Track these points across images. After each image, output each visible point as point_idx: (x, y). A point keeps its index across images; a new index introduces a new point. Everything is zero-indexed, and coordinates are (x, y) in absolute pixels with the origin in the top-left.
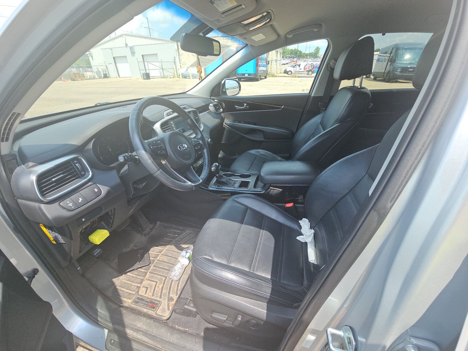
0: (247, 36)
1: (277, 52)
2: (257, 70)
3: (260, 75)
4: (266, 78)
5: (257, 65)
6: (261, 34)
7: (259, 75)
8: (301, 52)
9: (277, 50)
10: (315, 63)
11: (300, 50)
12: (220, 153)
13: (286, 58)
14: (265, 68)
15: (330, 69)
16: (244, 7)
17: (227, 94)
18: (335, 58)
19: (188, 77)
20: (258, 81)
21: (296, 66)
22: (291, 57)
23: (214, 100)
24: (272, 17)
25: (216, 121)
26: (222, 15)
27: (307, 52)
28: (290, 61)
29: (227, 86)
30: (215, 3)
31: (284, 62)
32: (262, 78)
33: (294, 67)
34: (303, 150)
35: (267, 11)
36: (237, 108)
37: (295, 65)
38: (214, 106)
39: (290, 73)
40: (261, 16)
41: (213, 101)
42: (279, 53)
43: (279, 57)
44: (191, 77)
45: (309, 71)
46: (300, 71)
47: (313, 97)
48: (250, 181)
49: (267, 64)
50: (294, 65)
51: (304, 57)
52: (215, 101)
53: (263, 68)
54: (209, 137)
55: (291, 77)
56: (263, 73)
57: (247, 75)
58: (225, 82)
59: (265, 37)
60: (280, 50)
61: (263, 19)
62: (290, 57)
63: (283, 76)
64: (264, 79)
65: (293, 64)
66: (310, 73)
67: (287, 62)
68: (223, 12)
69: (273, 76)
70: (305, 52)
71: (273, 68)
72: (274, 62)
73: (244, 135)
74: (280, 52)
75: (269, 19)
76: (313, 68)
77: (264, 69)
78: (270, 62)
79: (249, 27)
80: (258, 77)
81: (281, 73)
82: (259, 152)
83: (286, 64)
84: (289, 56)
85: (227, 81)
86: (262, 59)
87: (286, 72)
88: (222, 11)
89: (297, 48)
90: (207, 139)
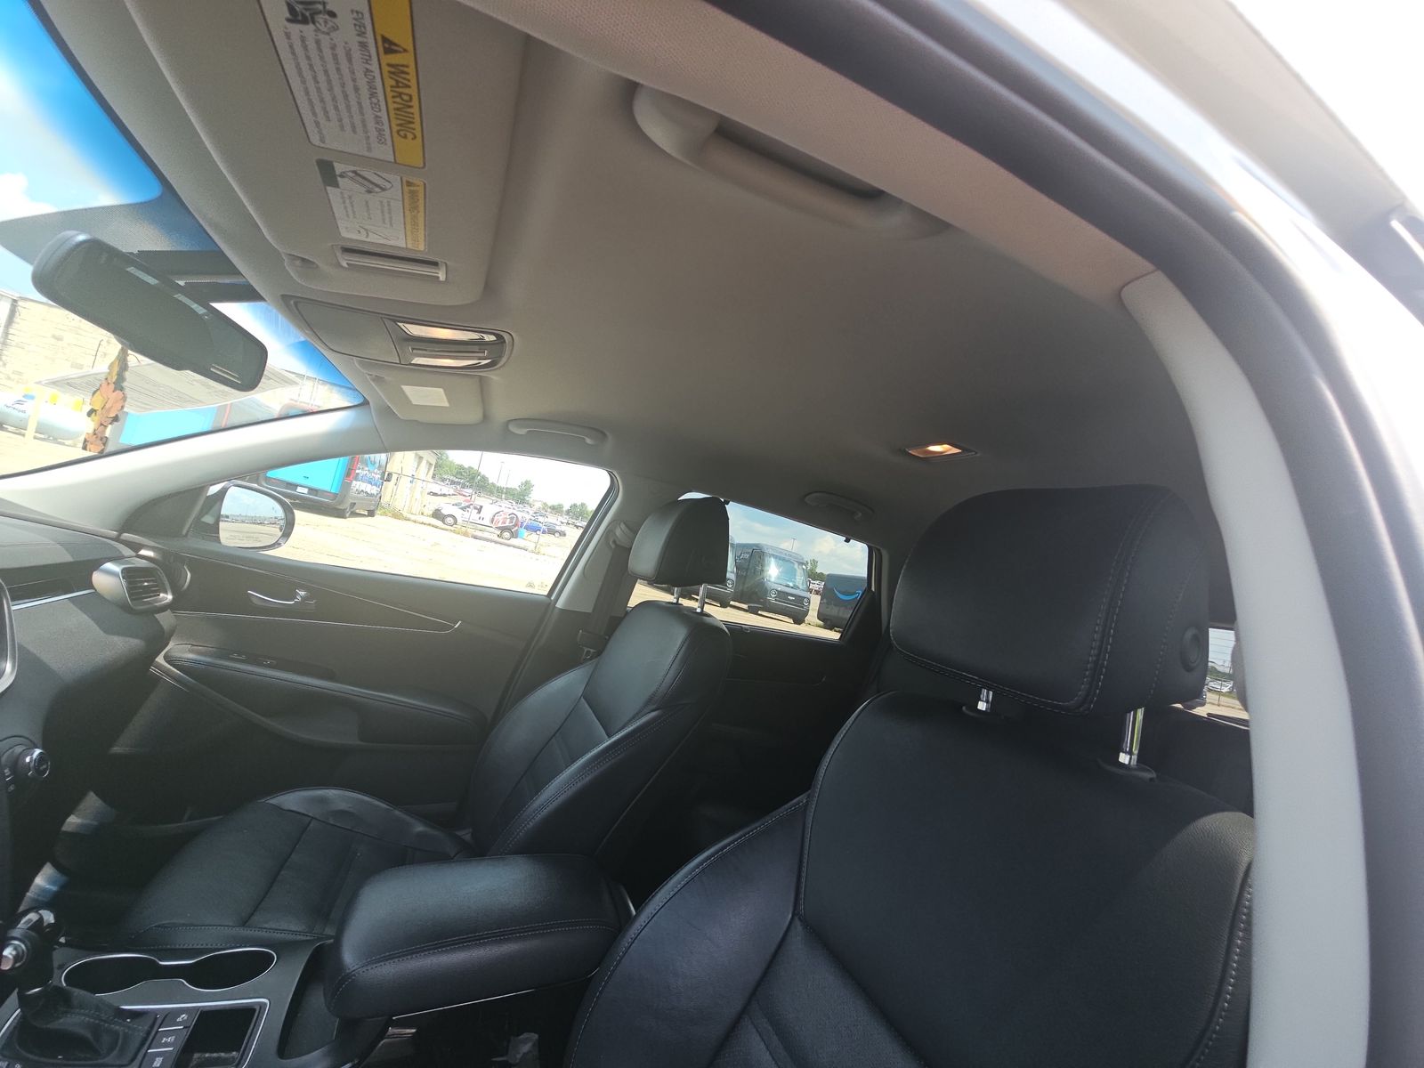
0: (389, 377)
1: (421, 458)
2: (345, 486)
3: (355, 504)
4: (371, 514)
5: (349, 473)
6: (441, 390)
7: (351, 501)
8: (484, 479)
9: (421, 453)
10: (520, 515)
11: (482, 473)
12: (82, 806)
13: (443, 480)
14: (374, 487)
15: (613, 546)
16: (442, 276)
17: (218, 540)
18: (631, 522)
19: (10, 428)
20: (345, 518)
21: (468, 507)
22: (459, 483)
23: (136, 547)
24: (501, 357)
25: (121, 646)
26: (339, 254)
27: (502, 484)
28: (452, 492)
29: (227, 507)
30: (337, 185)
31: (436, 488)
32: (358, 511)
33: (463, 509)
34: (542, 807)
35: (502, 333)
36: (255, 601)
37: (467, 504)
38: (129, 574)
39: (450, 520)
40: (474, 336)
41: (127, 552)
42: (424, 463)
43: (424, 472)
44: (30, 432)
45: (503, 529)
46: (481, 522)
47: (562, 611)
48: (262, 1006)
49: (382, 478)
50: (463, 505)
51: (491, 493)
52: (143, 552)
53: (370, 485)
54: (37, 738)
55: (454, 532)
56: (362, 499)
57: (306, 491)
58: (223, 493)
59: (447, 404)
60: (427, 455)
61: (476, 348)
62: (453, 483)
63: (429, 525)
64: (364, 515)
65: (460, 499)
66: (507, 534)
67: (446, 490)
68: (349, 245)
69: (397, 515)
70: (495, 482)
71: (399, 494)
72: (405, 481)
73: (263, 719)
74: (428, 462)
75: (489, 361)
76: (516, 525)
77: (373, 490)
78: (394, 477)
79: (415, 351)
80: (346, 506)
81: (422, 514)
82: (323, 801)
83: (441, 495)
84: (452, 478)
85: (234, 492)
86: (369, 462)
87: (437, 514)
88: (351, 240)
89: (476, 468)
90: (18, 750)
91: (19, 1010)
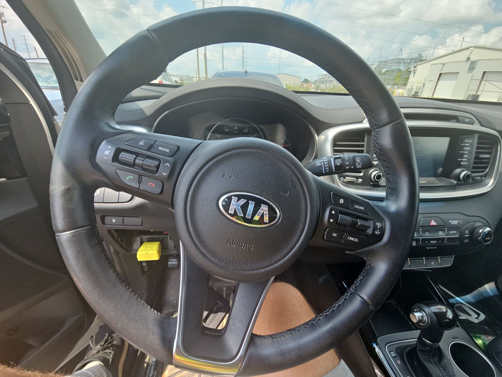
90: (478, 224)
91: (416, 340)
